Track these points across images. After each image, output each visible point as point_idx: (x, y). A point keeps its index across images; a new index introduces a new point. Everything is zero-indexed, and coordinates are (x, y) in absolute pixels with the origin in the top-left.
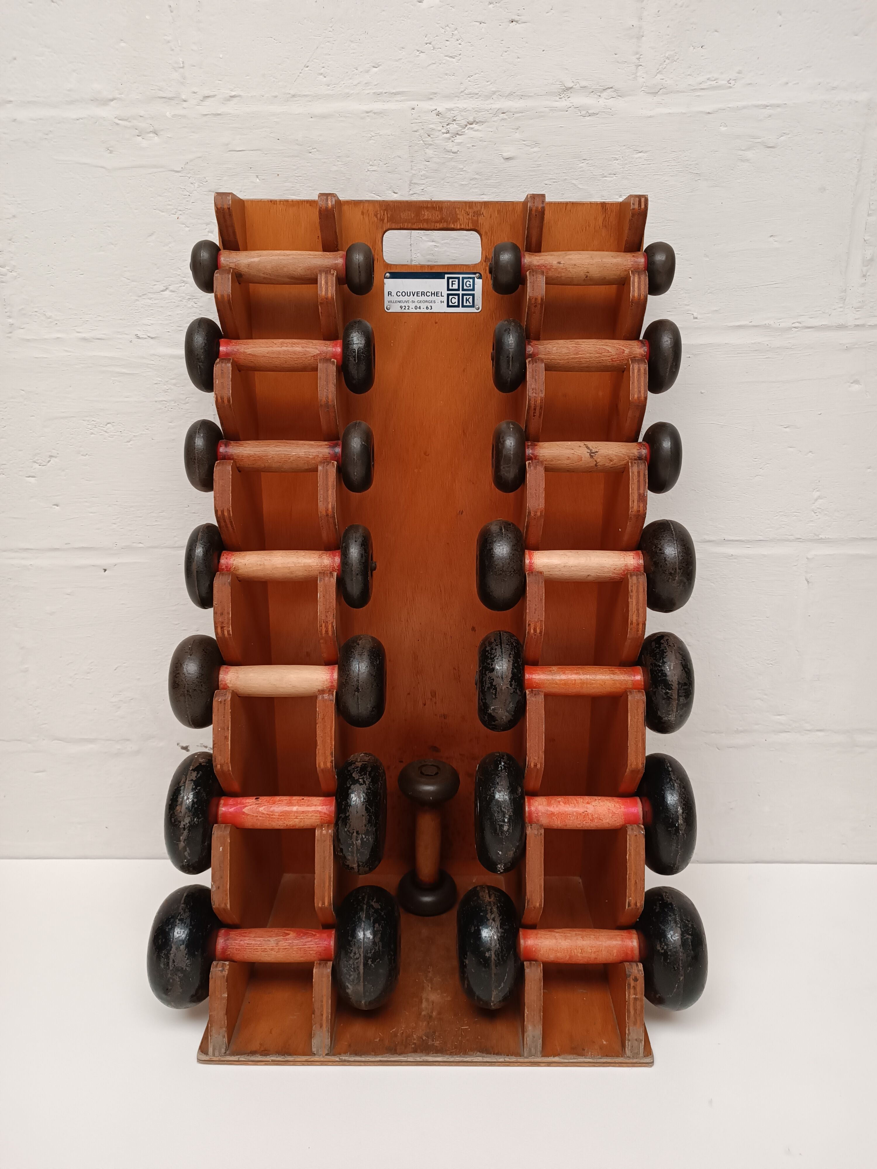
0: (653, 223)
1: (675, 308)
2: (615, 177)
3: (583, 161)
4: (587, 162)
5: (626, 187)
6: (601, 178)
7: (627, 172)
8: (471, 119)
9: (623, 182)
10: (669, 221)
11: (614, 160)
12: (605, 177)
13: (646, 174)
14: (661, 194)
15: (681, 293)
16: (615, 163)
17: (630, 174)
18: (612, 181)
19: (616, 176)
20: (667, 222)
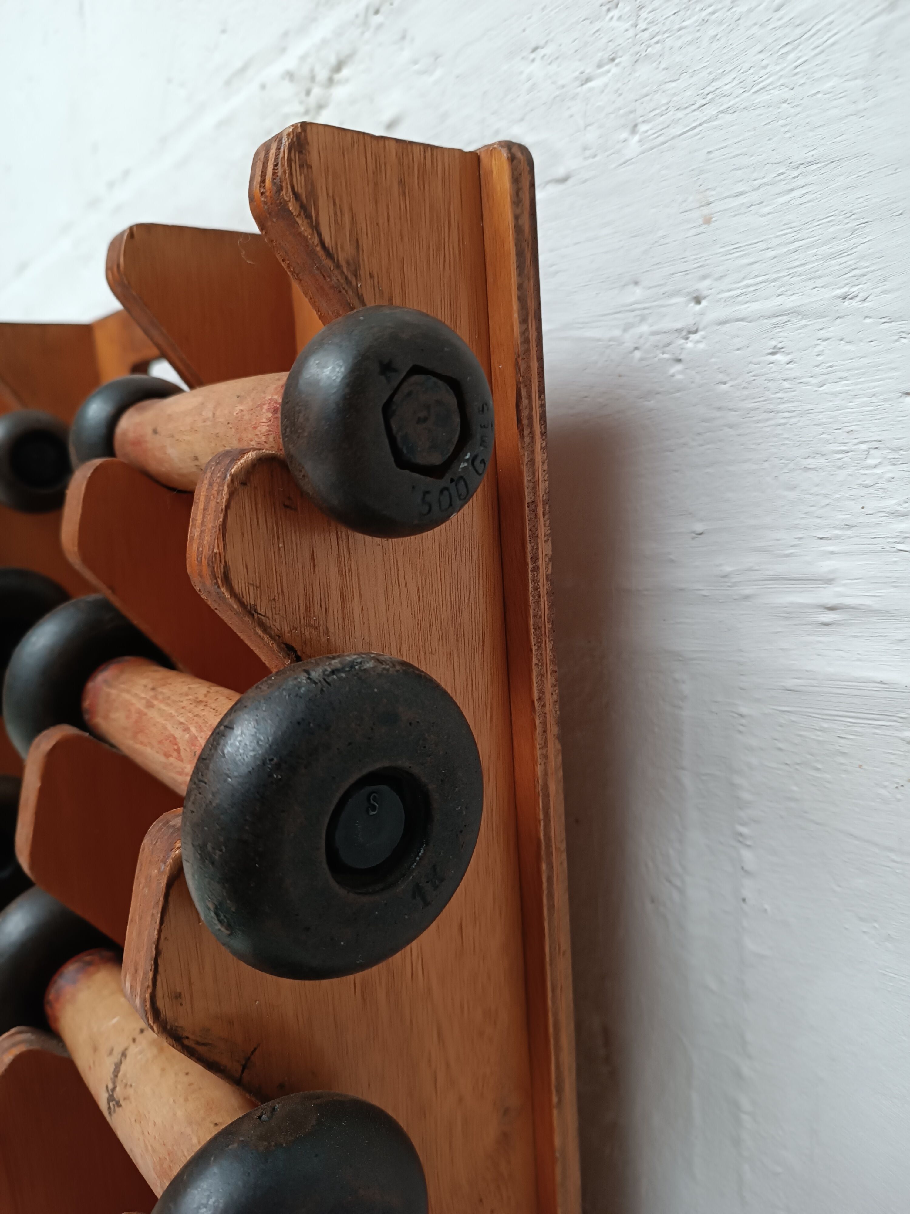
0: (740, 194)
1: (848, 527)
2: (614, 70)
3: (533, 56)
4: (542, 54)
5: (645, 91)
6: (579, 89)
7: (646, 35)
8: (333, 60)
9: (637, 75)
10: (802, 169)
11: (609, 10)
12: (588, 80)
13: (704, 14)
14: (765, 67)
15: (870, 462)
16: (612, 18)
17: (656, 39)
18: (606, 85)
19: (617, 65)
20: (796, 173)
